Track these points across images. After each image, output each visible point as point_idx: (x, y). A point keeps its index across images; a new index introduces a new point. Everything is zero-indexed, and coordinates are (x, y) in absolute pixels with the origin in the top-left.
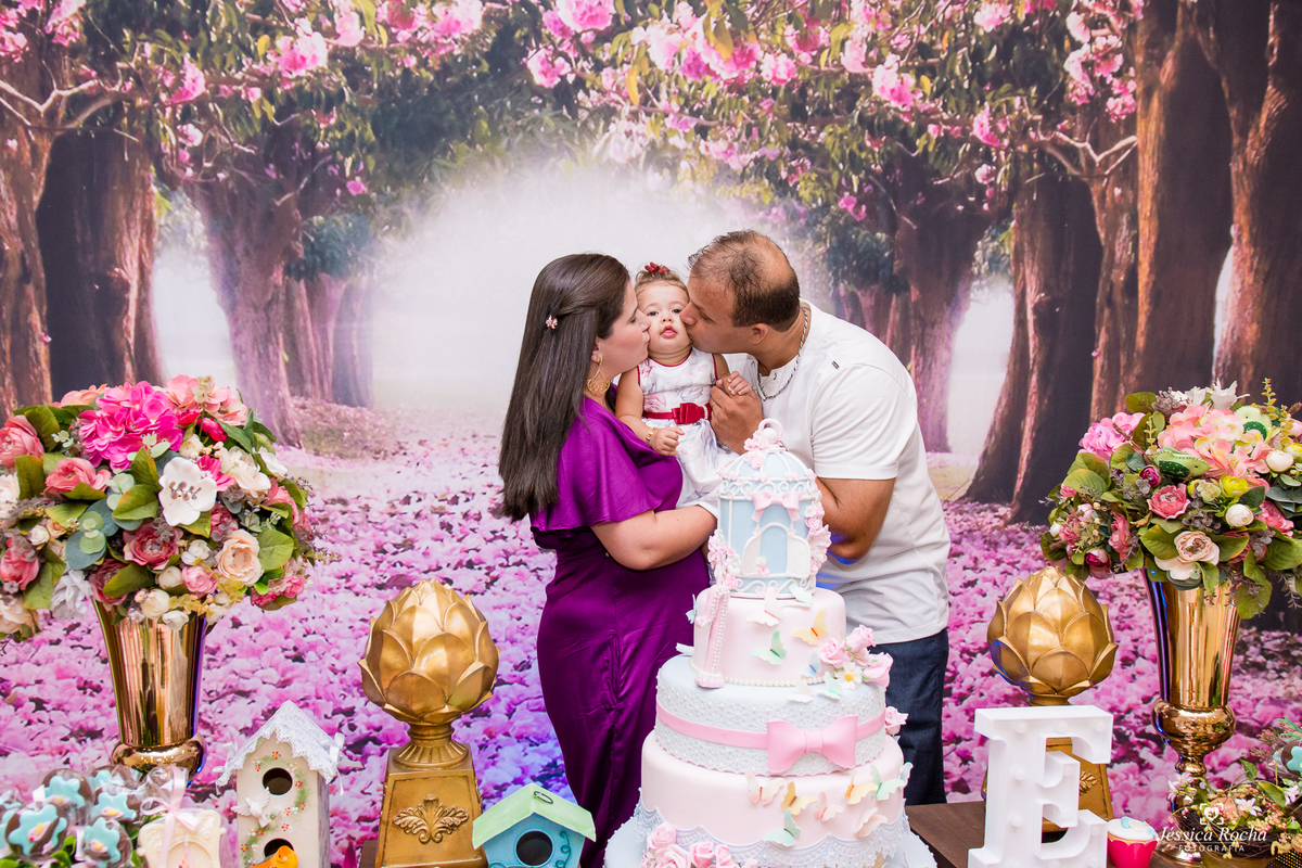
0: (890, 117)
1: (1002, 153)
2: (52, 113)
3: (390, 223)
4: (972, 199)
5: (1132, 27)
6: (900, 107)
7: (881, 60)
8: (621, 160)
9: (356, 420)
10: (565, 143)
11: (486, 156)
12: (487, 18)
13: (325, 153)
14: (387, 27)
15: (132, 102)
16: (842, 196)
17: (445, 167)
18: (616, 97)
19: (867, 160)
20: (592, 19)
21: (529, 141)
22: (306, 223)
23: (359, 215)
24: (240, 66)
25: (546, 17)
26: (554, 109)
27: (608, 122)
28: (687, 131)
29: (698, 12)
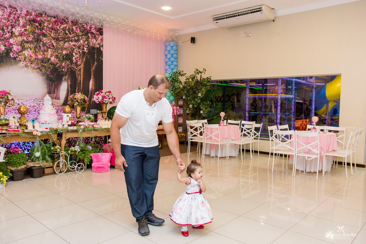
1: (66, 68)
4: (62, 72)
5: (80, 54)
6: (54, 62)
7: (52, 57)
8: (22, 66)
12: (5, 49)
16: (48, 71)
19: (51, 68)
20: (18, 50)
25: (12, 49)
28: (30, 63)
29: (31, 50)
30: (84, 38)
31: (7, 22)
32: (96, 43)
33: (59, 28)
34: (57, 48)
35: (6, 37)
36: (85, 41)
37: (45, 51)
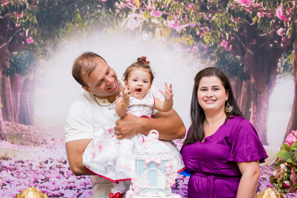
0: (241, 10)
1: (288, 23)
3: (42, 54)
4: (276, 42)
6: (245, 6)
8: (132, 28)
9: (28, 130)
10: (110, 22)
11: (80, 28)
13: (19, 28)
16: (222, 41)
17: (64, 32)
18: (131, 4)
19: (232, 27)
21: (96, 22)
22: (11, 55)
23: (30, 51)
26: (106, 9)
27: (127, 14)
28: (159, 17)
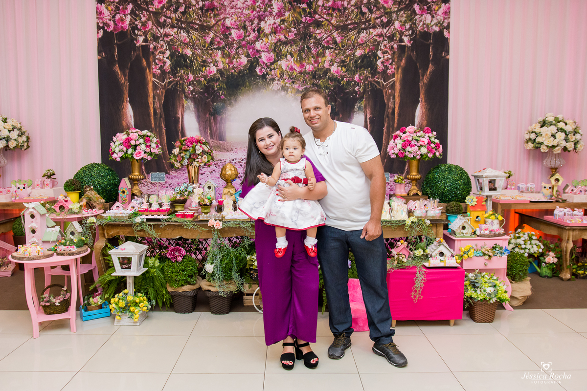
0: (335, 77)
1: (362, 84)
2: (165, 85)
3: (229, 104)
4: (354, 94)
5: (394, 53)
6: (337, 75)
7: (333, 65)
8: (276, 89)
9: (223, 144)
10: (264, 86)
11: (248, 90)
12: (248, 61)
13: (216, 90)
14: (228, 64)
15: (180, 82)
17: (240, 92)
18: (275, 76)
19: (330, 87)
20: (270, 60)
21: (257, 86)
22: (213, 105)
23: (223, 103)
24: (200, 74)
25: (260, 60)
26: (262, 79)
27: (273, 82)
28: (290, 83)
29: (292, 57)
30: (402, 17)
31: (251, 13)
32: (432, 23)
33: (348, 5)
34: (343, 46)
35: (250, 39)
36: (405, 22)
37: (318, 55)
